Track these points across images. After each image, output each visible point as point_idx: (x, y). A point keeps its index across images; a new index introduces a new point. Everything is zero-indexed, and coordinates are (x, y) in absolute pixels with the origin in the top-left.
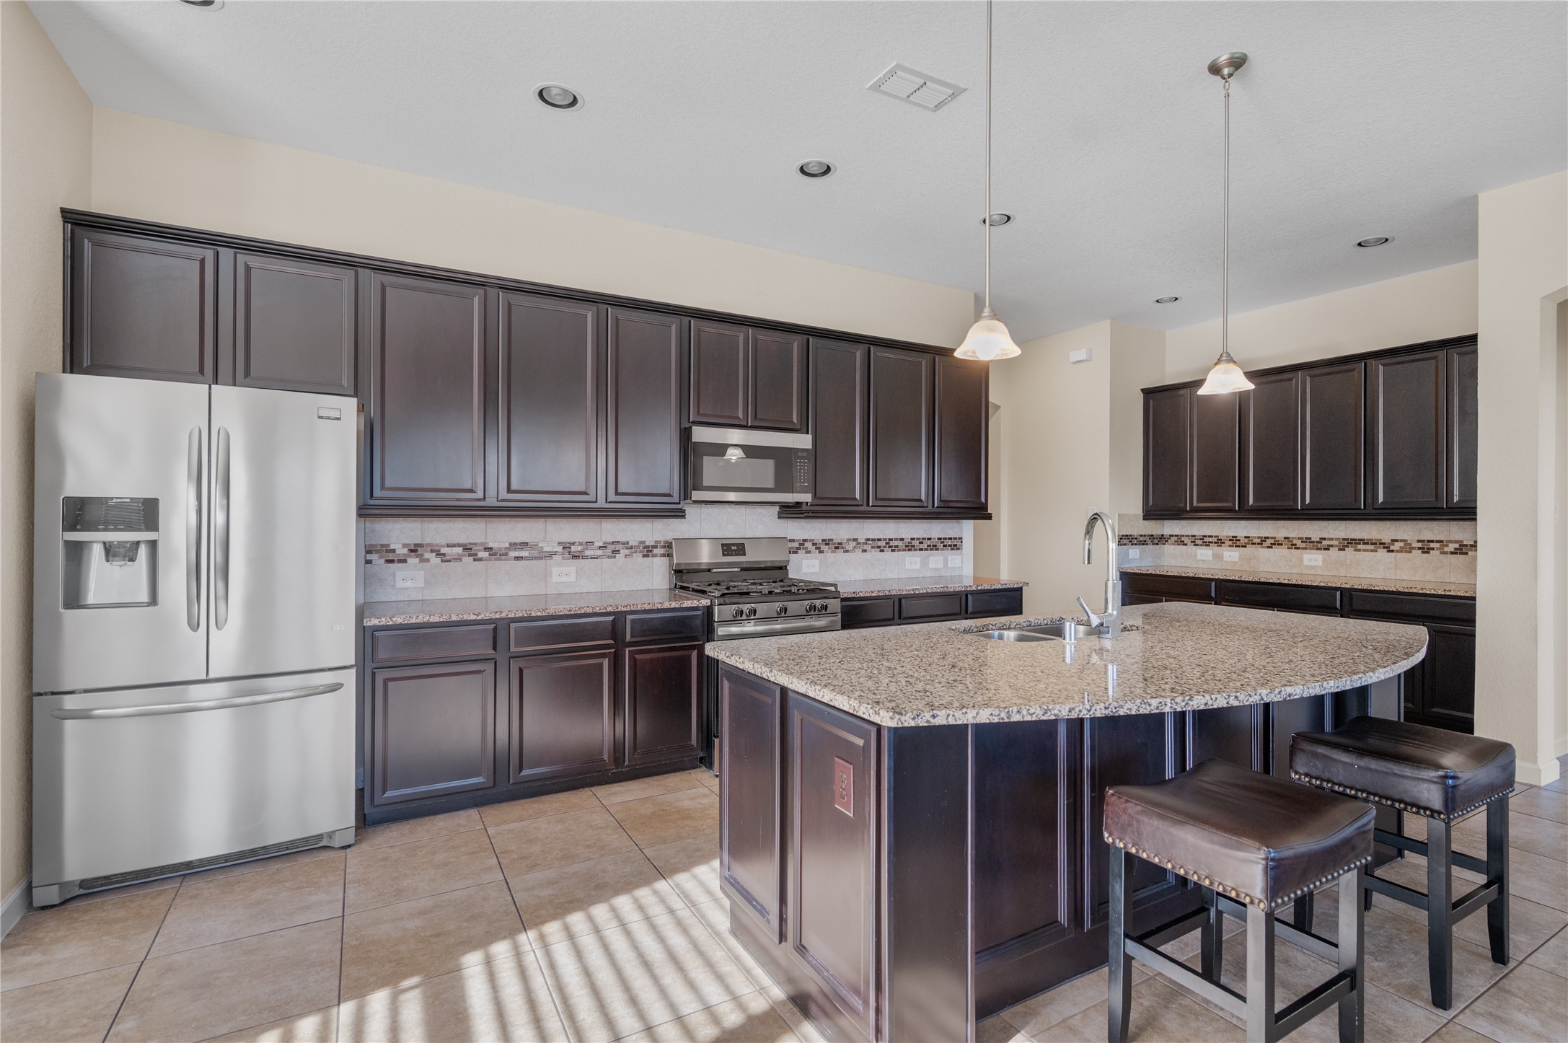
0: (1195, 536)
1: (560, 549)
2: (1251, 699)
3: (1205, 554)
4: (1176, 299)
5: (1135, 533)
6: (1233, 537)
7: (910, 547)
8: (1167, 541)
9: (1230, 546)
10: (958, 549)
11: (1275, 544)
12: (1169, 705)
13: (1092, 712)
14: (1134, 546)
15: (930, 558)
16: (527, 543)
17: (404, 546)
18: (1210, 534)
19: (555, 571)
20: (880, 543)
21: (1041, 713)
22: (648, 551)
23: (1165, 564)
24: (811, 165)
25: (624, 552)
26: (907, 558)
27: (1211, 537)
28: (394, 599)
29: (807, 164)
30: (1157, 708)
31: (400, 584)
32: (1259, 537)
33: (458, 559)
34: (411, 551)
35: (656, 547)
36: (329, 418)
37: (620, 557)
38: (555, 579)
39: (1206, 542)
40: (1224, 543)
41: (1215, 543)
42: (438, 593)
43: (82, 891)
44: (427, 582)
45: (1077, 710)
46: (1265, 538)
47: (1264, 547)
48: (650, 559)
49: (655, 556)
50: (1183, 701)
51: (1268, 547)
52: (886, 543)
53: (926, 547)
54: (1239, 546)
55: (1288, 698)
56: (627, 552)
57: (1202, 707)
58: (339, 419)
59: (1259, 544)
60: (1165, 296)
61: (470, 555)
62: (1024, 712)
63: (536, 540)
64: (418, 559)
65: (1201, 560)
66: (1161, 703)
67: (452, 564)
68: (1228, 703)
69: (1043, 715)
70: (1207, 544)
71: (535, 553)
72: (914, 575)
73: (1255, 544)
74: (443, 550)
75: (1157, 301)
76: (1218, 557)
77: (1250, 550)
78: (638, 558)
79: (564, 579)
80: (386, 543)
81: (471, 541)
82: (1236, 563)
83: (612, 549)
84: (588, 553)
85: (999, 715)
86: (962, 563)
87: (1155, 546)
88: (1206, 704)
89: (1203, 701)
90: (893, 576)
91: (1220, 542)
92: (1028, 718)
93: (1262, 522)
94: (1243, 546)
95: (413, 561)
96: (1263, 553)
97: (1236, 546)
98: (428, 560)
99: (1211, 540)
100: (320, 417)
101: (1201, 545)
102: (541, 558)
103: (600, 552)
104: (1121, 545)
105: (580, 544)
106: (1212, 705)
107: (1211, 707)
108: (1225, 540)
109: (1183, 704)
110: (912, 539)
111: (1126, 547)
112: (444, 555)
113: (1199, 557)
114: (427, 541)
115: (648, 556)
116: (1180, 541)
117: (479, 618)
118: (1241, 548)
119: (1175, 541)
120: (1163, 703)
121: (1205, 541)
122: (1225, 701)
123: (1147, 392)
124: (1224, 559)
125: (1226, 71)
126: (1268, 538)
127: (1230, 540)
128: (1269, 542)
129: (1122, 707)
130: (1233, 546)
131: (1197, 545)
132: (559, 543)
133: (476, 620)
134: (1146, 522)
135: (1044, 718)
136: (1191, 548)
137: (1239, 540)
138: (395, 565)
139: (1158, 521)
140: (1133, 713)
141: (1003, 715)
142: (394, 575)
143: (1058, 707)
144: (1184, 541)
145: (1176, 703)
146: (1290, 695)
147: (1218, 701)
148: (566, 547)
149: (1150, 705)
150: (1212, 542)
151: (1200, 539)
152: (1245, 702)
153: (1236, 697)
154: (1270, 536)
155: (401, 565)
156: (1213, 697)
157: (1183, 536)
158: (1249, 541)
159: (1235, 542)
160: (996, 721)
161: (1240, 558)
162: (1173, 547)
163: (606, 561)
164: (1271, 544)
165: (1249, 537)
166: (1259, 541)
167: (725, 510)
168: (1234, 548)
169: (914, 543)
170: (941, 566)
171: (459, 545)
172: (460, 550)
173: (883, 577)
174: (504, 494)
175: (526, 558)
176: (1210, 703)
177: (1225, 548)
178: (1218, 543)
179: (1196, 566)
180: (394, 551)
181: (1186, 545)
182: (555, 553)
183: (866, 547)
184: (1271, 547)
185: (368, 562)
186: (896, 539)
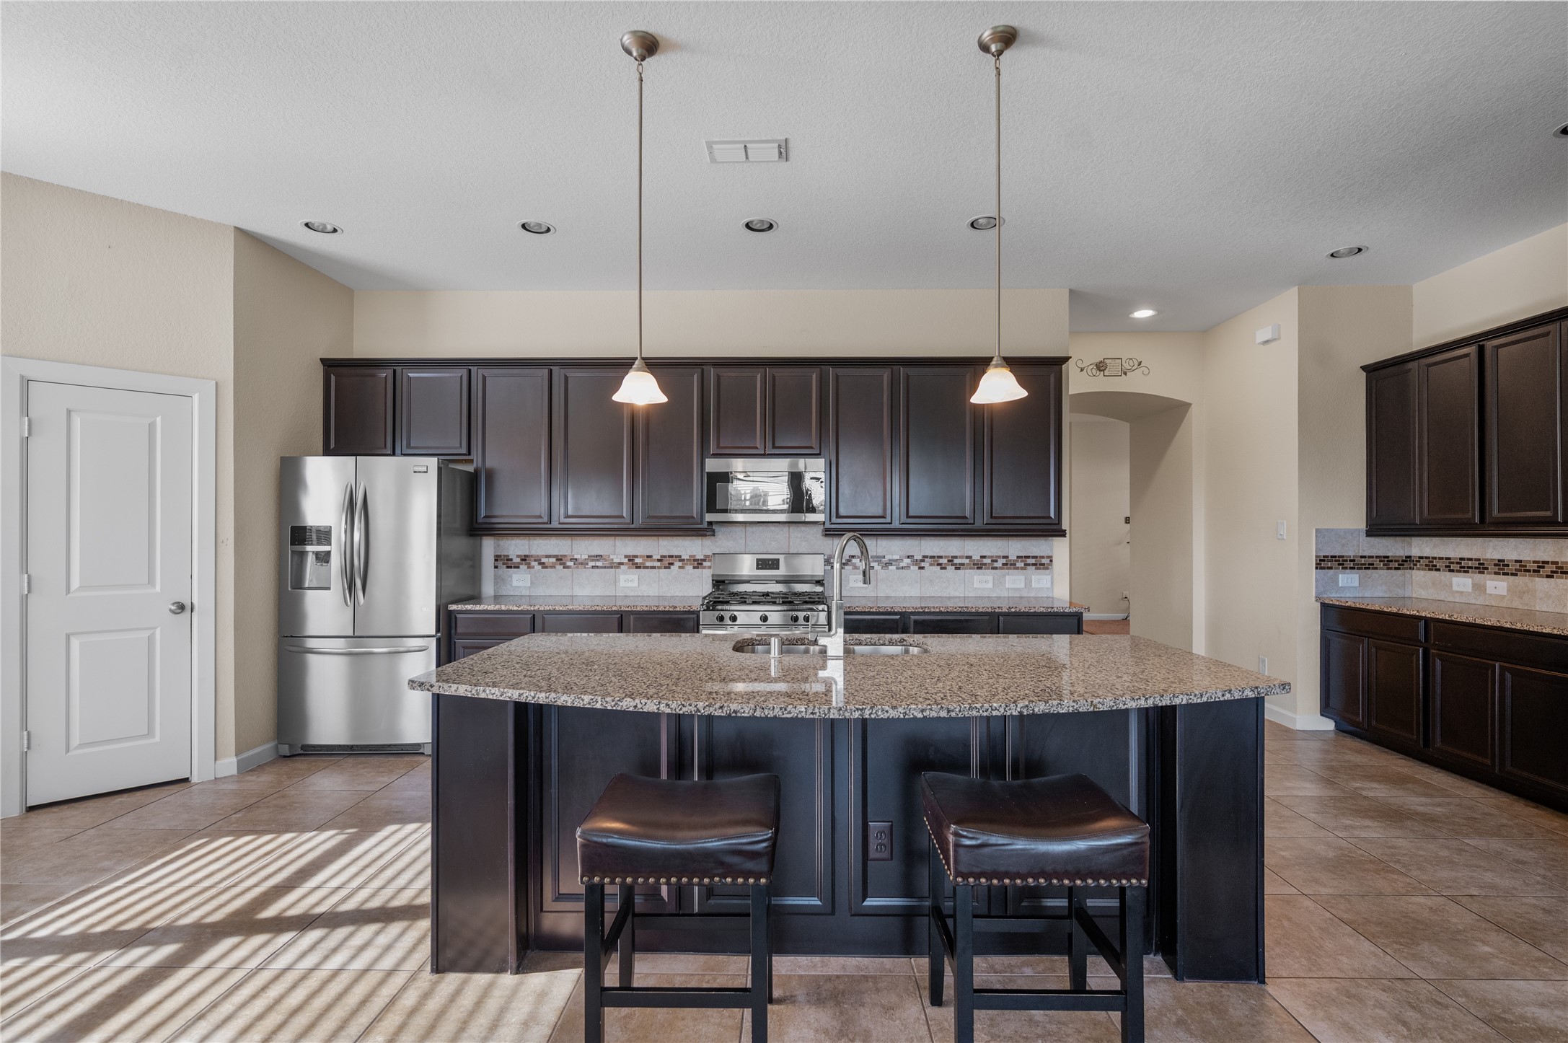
0: (1449, 559)
1: (626, 560)
2: (684, 709)
3: (1462, 583)
4: (1360, 250)
5: (1350, 552)
6: (1499, 561)
7: (979, 566)
8: (1416, 565)
9: (1496, 573)
10: (1047, 569)
11: (1556, 572)
12: (600, 702)
13: (536, 699)
14: (1348, 571)
15: (1007, 577)
16: (601, 556)
17: (518, 556)
18: (1469, 557)
19: (622, 577)
20: (941, 561)
21: (499, 694)
22: (698, 564)
23: (1414, 596)
24: (754, 223)
25: (678, 564)
26: (975, 577)
27: (1471, 559)
28: (512, 594)
29: (752, 222)
30: (589, 703)
31: (515, 583)
32: (1534, 562)
33: (553, 567)
34: (522, 560)
35: (705, 560)
36: (420, 472)
37: (674, 568)
38: (622, 584)
39: (1464, 567)
40: (1487, 568)
41: (1476, 568)
42: (539, 591)
43: (302, 752)
44: (532, 583)
45: (525, 695)
46: (1544, 562)
47: (1542, 576)
48: (700, 570)
49: (705, 568)
50: (613, 701)
51: (1548, 576)
52: (949, 561)
53: (1001, 565)
54: (1507, 574)
55: (733, 715)
56: (680, 564)
57: (631, 709)
58: (426, 472)
59: (1534, 571)
60: (1342, 247)
61: (560, 564)
62: (488, 692)
63: (608, 554)
64: (526, 566)
65: (1458, 592)
66: (592, 699)
67: (549, 570)
68: (658, 709)
69: (501, 696)
70: (1465, 570)
71: (607, 563)
72: (985, 594)
73: (1529, 571)
74: (544, 560)
75: (1332, 255)
76: (1480, 588)
77: (1521, 580)
78: (689, 568)
79: (630, 584)
80: (506, 554)
81: (561, 554)
82: (1503, 597)
83: (667, 562)
84: (649, 564)
85: (471, 692)
86: (1052, 583)
87: (1393, 572)
88: (635, 707)
89: (633, 704)
90: (957, 594)
91: (1481, 567)
92: (490, 697)
93: (1538, 541)
94: (1512, 574)
95: (523, 567)
96: (1541, 584)
97: (1504, 574)
98: (533, 567)
99: (1470, 564)
100: (415, 472)
101: (1458, 571)
102: (612, 568)
103: (658, 564)
104: (1322, 568)
105: (641, 557)
106: (641, 708)
107: (641, 710)
108: (1489, 564)
109: (613, 703)
110: (983, 557)
111: (1331, 572)
112: (544, 563)
113: (1455, 588)
114: (533, 553)
115: (698, 568)
116: (1431, 564)
117: (520, 609)
118: (1510, 577)
119: (1426, 565)
120: (594, 700)
121: (1462, 566)
122: (655, 707)
123: (1370, 370)
124: (1488, 592)
125: (993, 48)
126: (1547, 563)
127: (1495, 565)
128: (1548, 568)
129: (559, 699)
130: (1499, 574)
131: (1453, 571)
132: (626, 557)
133: (517, 611)
134: (1369, 538)
135: (501, 698)
136: (1444, 576)
137: (1508, 565)
138: (513, 570)
139: (1398, 538)
140: (569, 704)
141: (474, 692)
142: (511, 577)
143: (510, 691)
144: (1436, 566)
145: (607, 702)
146: (735, 712)
147: (647, 706)
148: (631, 559)
149: (583, 700)
150: (1471, 568)
151: (1457, 563)
152: (677, 710)
153: (668, 705)
154: (1550, 560)
155: (515, 570)
156: (643, 701)
157: (1435, 558)
158: (1521, 568)
159: (1501, 567)
160: (470, 696)
161: (1508, 591)
162: (1422, 572)
163: (663, 571)
164: (1552, 572)
165: (1521, 561)
166: (1535, 567)
167: (768, 529)
168: (1501, 576)
169: (985, 561)
170: (1022, 585)
171: (554, 556)
172: (554, 560)
173: (944, 595)
174: (563, 520)
175: (601, 567)
176: (639, 706)
177: (1488, 576)
178: (1479, 568)
179: (1450, 599)
180: (511, 560)
181: (1439, 570)
182: (622, 564)
183: (923, 564)
184: (1552, 577)
185: (496, 567)
186: (961, 557)
